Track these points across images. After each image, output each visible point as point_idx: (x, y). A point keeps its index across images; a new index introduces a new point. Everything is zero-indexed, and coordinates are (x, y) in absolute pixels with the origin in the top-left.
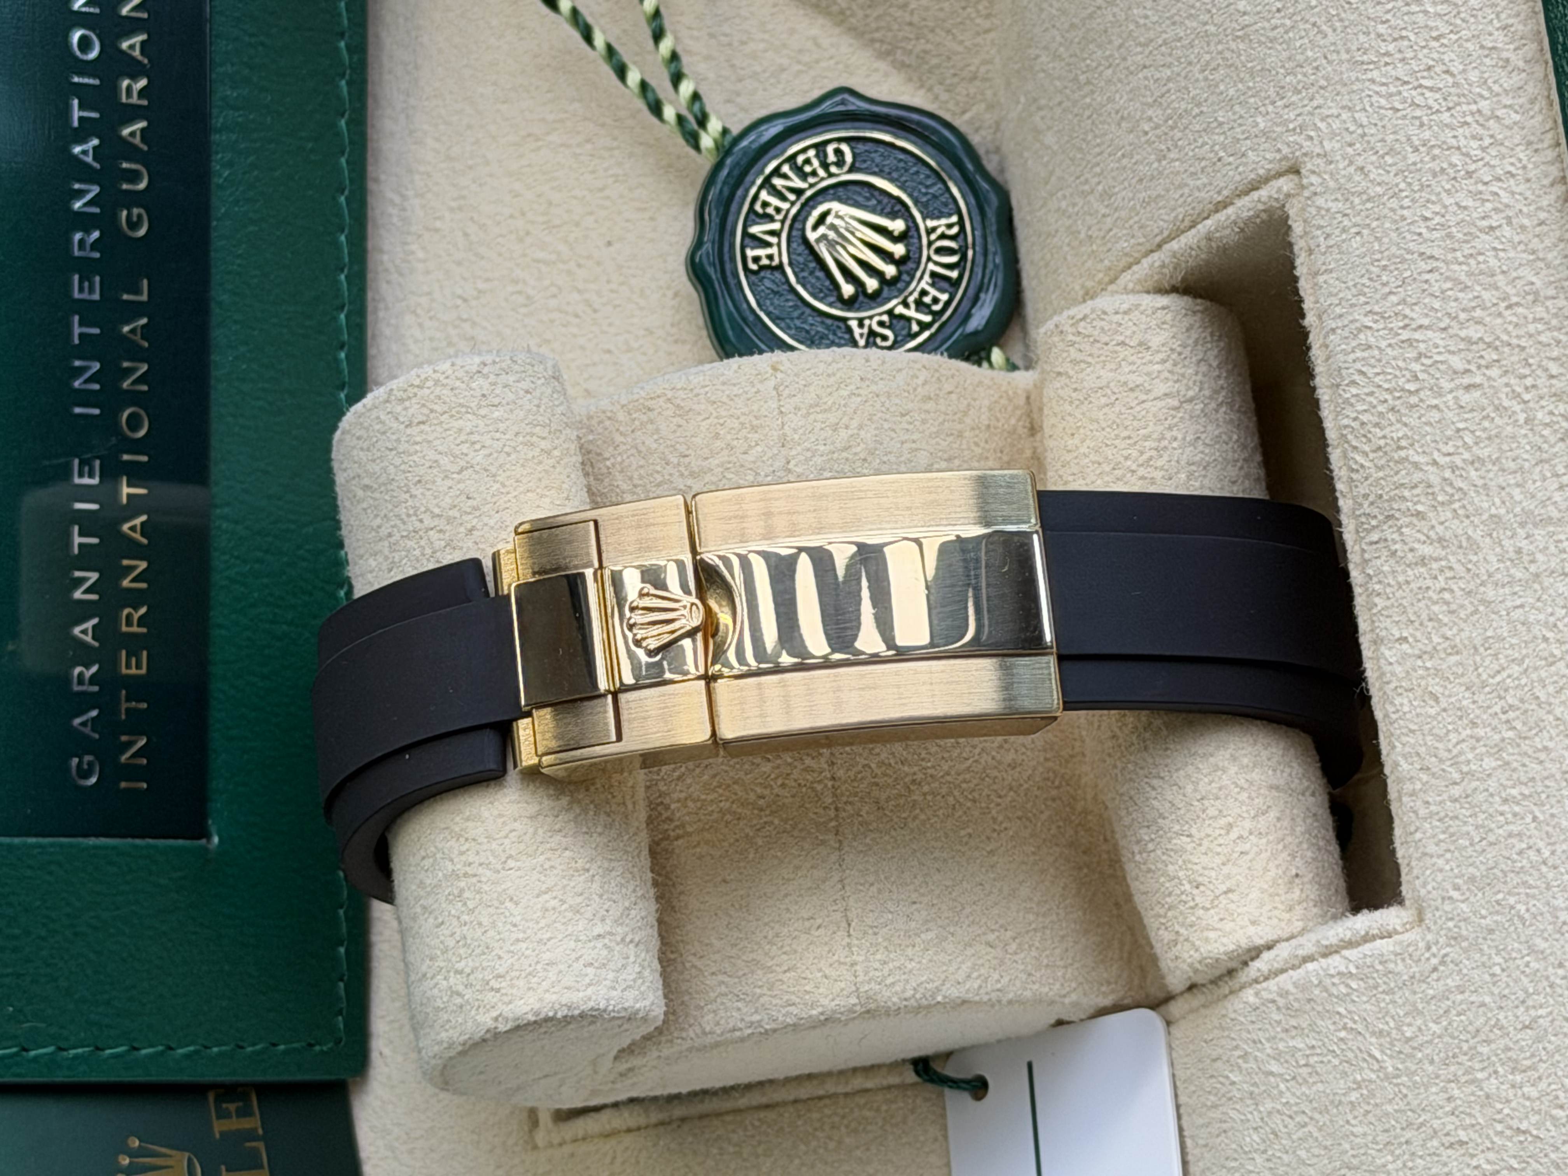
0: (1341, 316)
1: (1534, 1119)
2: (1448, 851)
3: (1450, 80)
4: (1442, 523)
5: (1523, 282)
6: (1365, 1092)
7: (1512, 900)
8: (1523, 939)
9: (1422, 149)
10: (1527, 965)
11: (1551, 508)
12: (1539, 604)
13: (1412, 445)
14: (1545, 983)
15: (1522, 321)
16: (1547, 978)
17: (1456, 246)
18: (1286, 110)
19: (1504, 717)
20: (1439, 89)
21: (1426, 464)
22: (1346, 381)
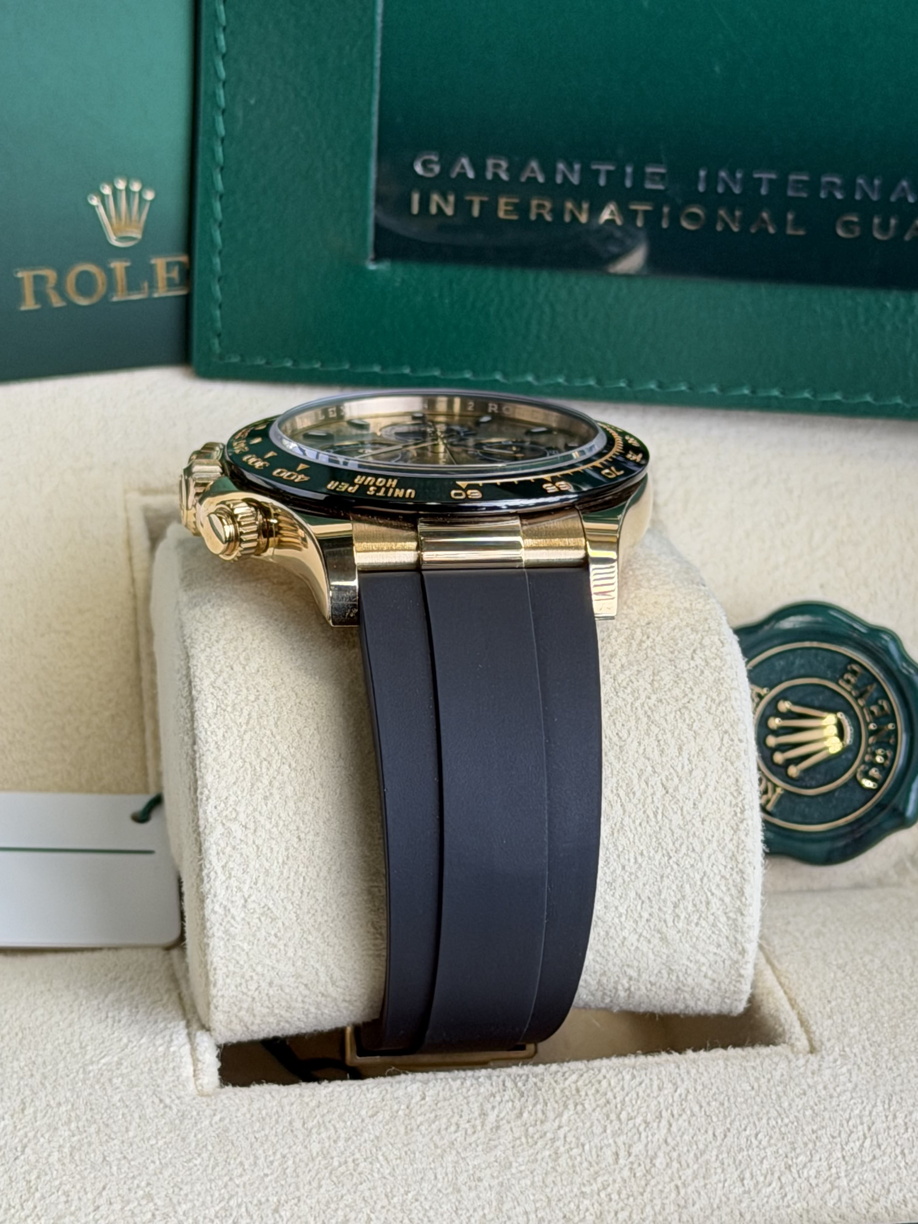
0: (688, 1072)
1: (33, 1158)
2: (252, 1116)
3: (867, 1160)
4: (511, 1129)
5: (696, 1199)
6: (77, 1051)
7: (205, 1155)
8: (173, 1161)
9: (814, 1136)
10: (153, 1162)
11: (511, 1204)
12: (435, 1191)
13: (577, 1113)
14: (136, 1173)
15: (664, 1195)
16: (140, 1174)
17: (732, 1153)
18: (861, 1047)
19: (350, 1160)
20: (861, 1151)
21: (560, 1122)
22: (635, 1072)
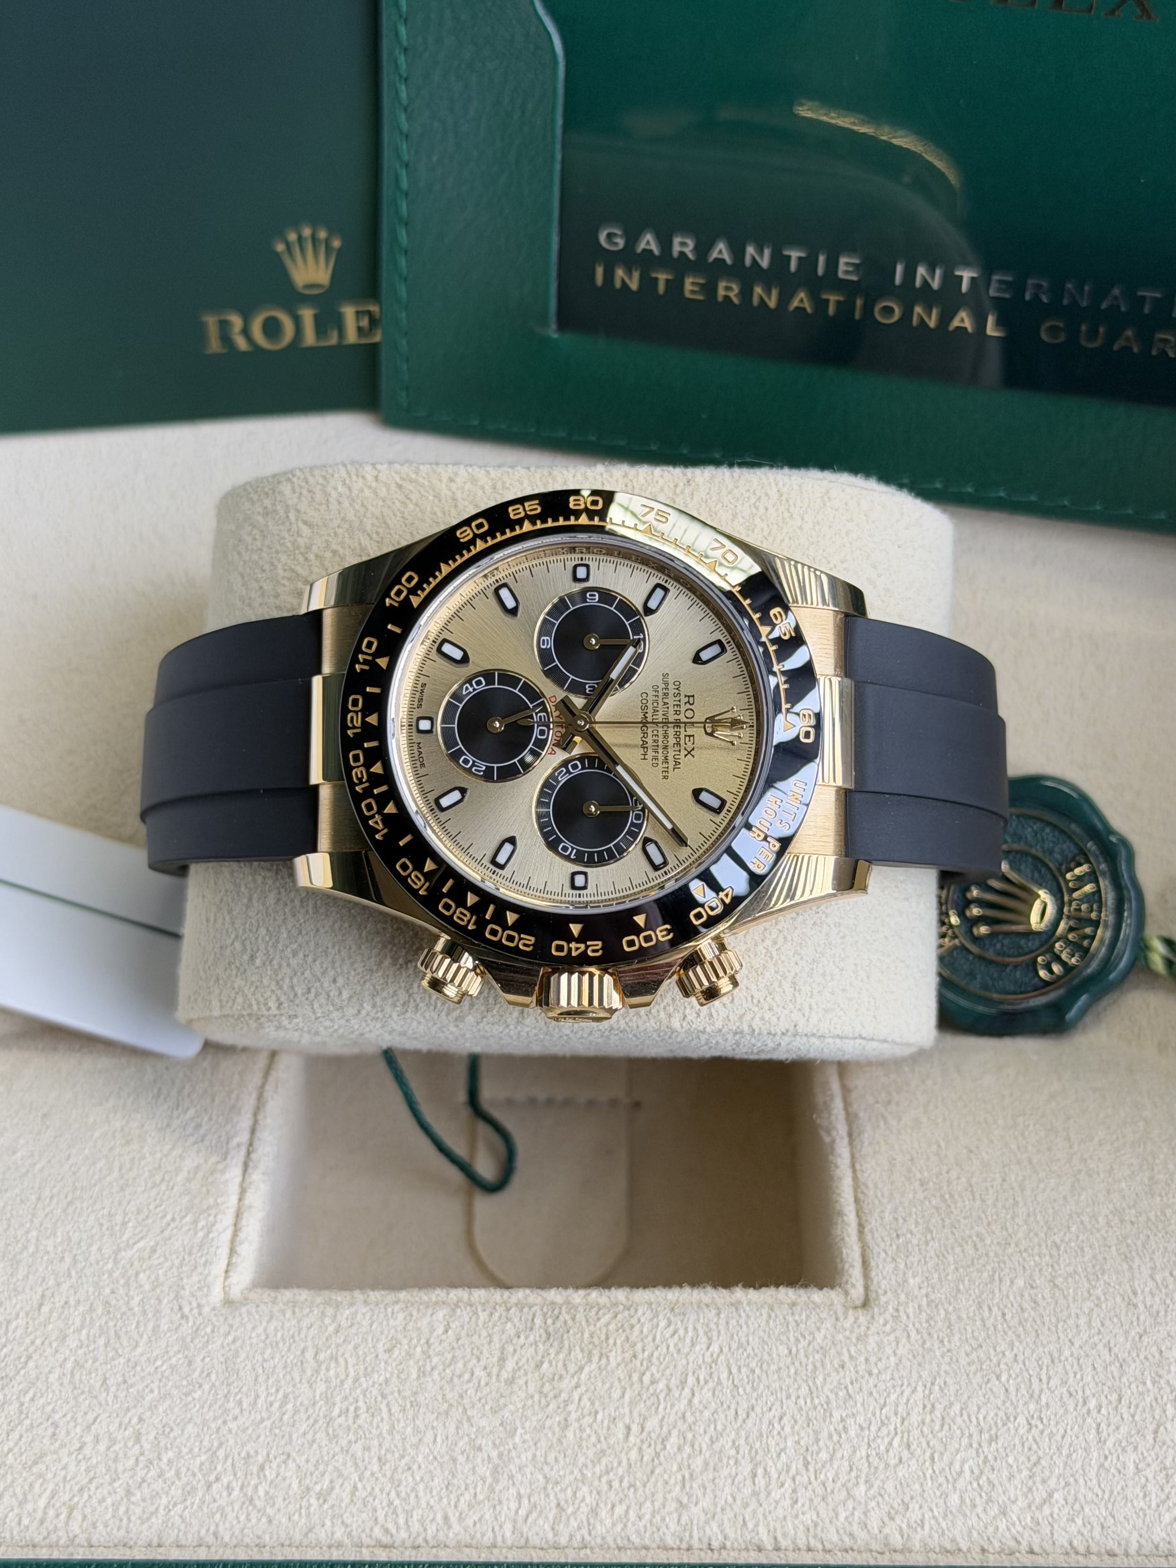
0: (727, 1323)
1: (33, 1374)
2: (267, 1338)
3: (892, 1463)
4: (527, 1383)
5: (700, 1495)
6: (117, 1228)
7: (206, 1387)
8: (173, 1391)
9: (841, 1425)
10: (152, 1391)
11: (506, 1483)
12: (431, 1457)
13: (599, 1368)
14: (132, 1404)
15: (668, 1488)
16: (135, 1406)
17: (750, 1441)
18: (916, 1306)
19: (352, 1409)
20: (888, 1451)
21: (579, 1379)
22: (672, 1318)
